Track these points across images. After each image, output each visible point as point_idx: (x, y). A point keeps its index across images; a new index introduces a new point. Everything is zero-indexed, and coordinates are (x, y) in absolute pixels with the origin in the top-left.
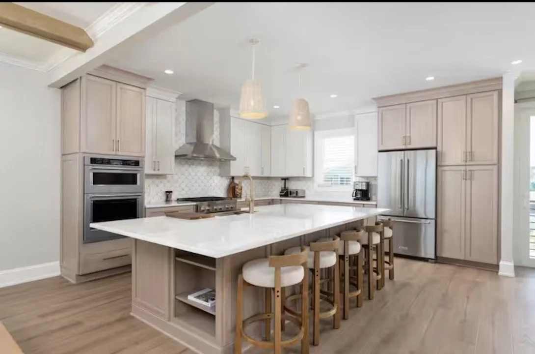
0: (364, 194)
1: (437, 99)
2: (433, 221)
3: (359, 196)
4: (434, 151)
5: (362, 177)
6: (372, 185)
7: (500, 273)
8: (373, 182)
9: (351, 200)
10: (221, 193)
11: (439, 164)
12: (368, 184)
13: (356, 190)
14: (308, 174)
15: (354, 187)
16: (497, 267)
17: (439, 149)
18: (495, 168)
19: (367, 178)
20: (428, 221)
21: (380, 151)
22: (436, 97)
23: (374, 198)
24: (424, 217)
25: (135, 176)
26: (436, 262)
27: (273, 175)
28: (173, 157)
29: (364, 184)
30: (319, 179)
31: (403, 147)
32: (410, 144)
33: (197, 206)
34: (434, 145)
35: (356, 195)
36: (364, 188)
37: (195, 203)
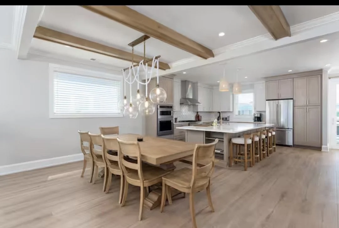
0: (259, 119)
1: (293, 78)
2: (292, 130)
3: (256, 120)
4: (292, 100)
5: (257, 111)
6: (262, 114)
7: (322, 151)
8: (263, 113)
9: (253, 121)
10: (193, 119)
11: (294, 105)
12: (261, 115)
13: (255, 117)
14: (231, 110)
15: (254, 115)
16: (321, 148)
17: (294, 99)
18: (320, 107)
19: (260, 112)
20: (289, 130)
21: (267, 100)
22: (293, 77)
23: (263, 120)
24: (287, 128)
25: (170, 112)
26: (294, 147)
27: (214, 111)
28: (179, 104)
29: (259, 114)
30: (236, 113)
31: (277, 98)
32: (280, 97)
33: (189, 124)
34: (292, 98)
35: (255, 119)
36: (259, 116)
37: (188, 123)
